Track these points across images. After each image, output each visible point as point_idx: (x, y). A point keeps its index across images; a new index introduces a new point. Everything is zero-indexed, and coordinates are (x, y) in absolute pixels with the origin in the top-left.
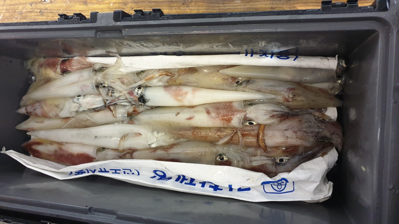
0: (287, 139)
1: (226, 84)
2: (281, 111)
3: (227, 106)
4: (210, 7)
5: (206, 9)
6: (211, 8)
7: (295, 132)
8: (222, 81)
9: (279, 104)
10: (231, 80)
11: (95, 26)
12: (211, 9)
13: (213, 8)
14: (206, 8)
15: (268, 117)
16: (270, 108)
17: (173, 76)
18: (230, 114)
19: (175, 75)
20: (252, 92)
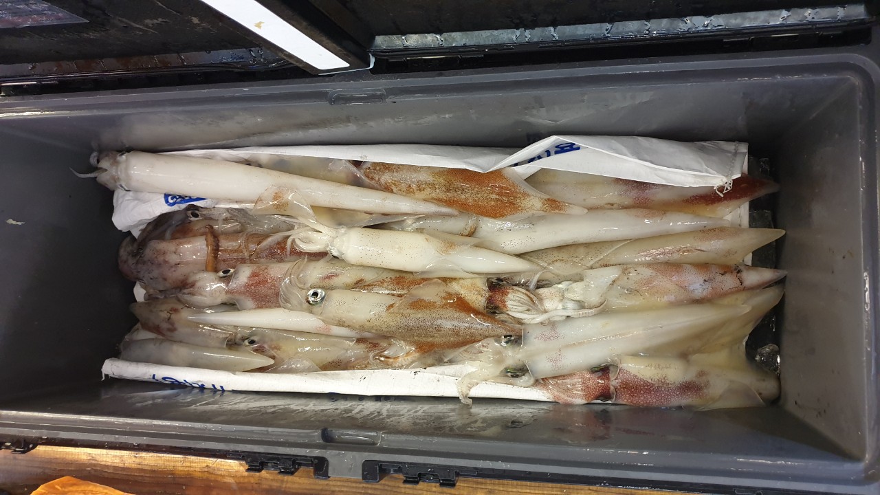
0: (176, 249)
1: (272, 340)
2: (184, 293)
3: (263, 300)
4: (391, 491)
5: (399, 487)
6: (389, 488)
7: (166, 262)
8: (281, 344)
9: (189, 306)
10: (266, 346)
11: (367, 454)
12: (389, 486)
13: (386, 488)
14: (398, 490)
15: (198, 284)
16: (197, 299)
17: (377, 355)
18: (253, 287)
19: (374, 357)
20: (223, 325)
